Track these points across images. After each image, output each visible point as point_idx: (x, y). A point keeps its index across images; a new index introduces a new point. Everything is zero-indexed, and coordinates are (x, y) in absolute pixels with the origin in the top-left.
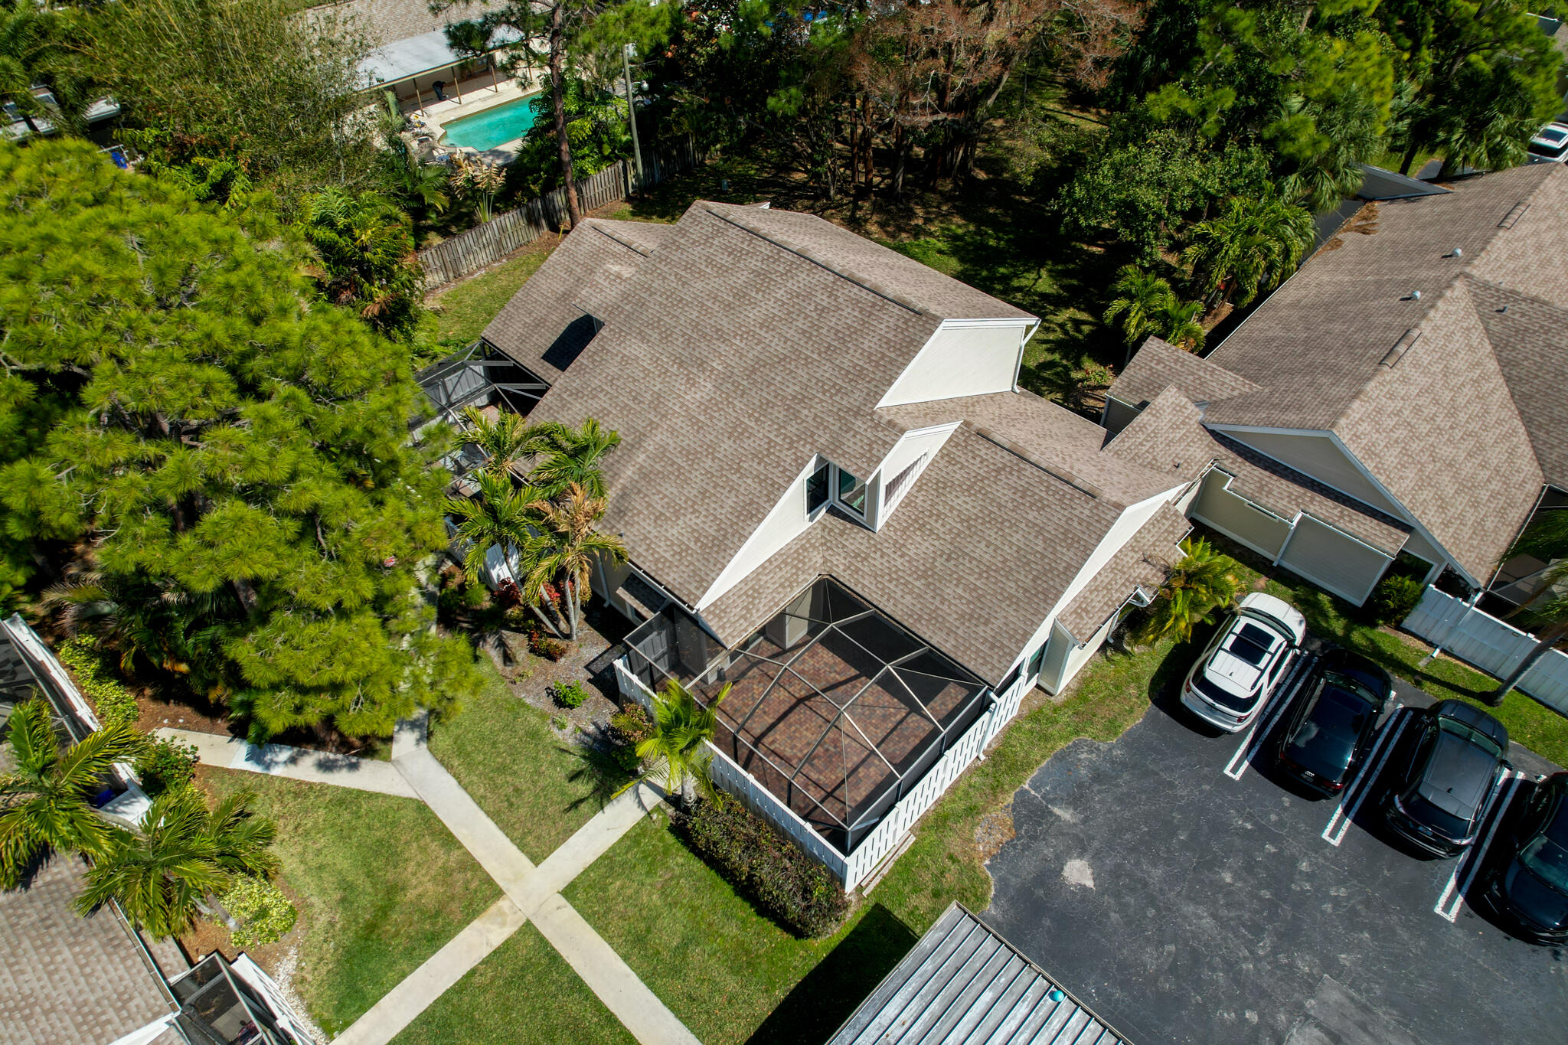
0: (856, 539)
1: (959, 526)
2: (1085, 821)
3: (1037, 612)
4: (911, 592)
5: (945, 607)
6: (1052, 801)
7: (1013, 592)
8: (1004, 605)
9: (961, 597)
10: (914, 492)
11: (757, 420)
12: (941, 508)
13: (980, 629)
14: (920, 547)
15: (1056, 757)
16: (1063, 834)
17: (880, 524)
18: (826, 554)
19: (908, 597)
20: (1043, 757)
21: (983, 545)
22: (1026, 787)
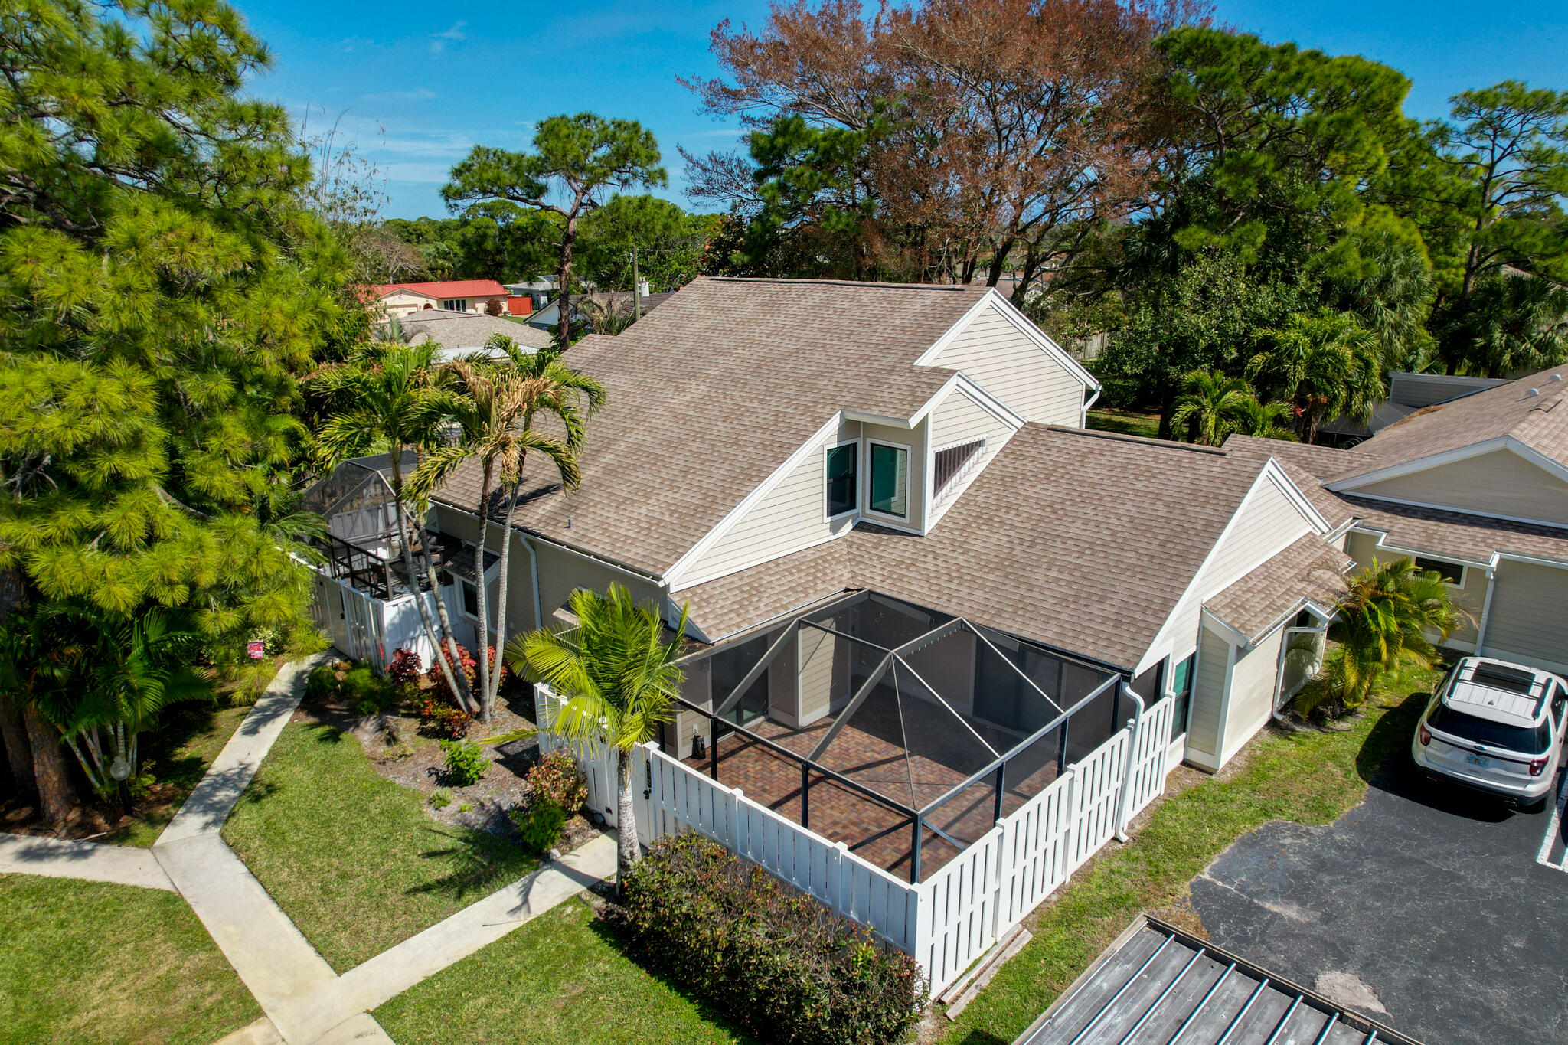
0: (897, 548)
1: (1040, 512)
2: (1327, 919)
3: (1175, 576)
4: (981, 587)
5: (1034, 595)
6: (1259, 894)
7: (1133, 561)
8: (1123, 578)
9: (1056, 580)
10: (972, 491)
11: (760, 402)
12: (1011, 500)
13: (1095, 609)
14: (987, 541)
15: (1242, 842)
16: (1295, 936)
17: (929, 524)
18: (856, 569)
19: (978, 593)
20: (1225, 841)
21: (1079, 524)
22: (1207, 877)
